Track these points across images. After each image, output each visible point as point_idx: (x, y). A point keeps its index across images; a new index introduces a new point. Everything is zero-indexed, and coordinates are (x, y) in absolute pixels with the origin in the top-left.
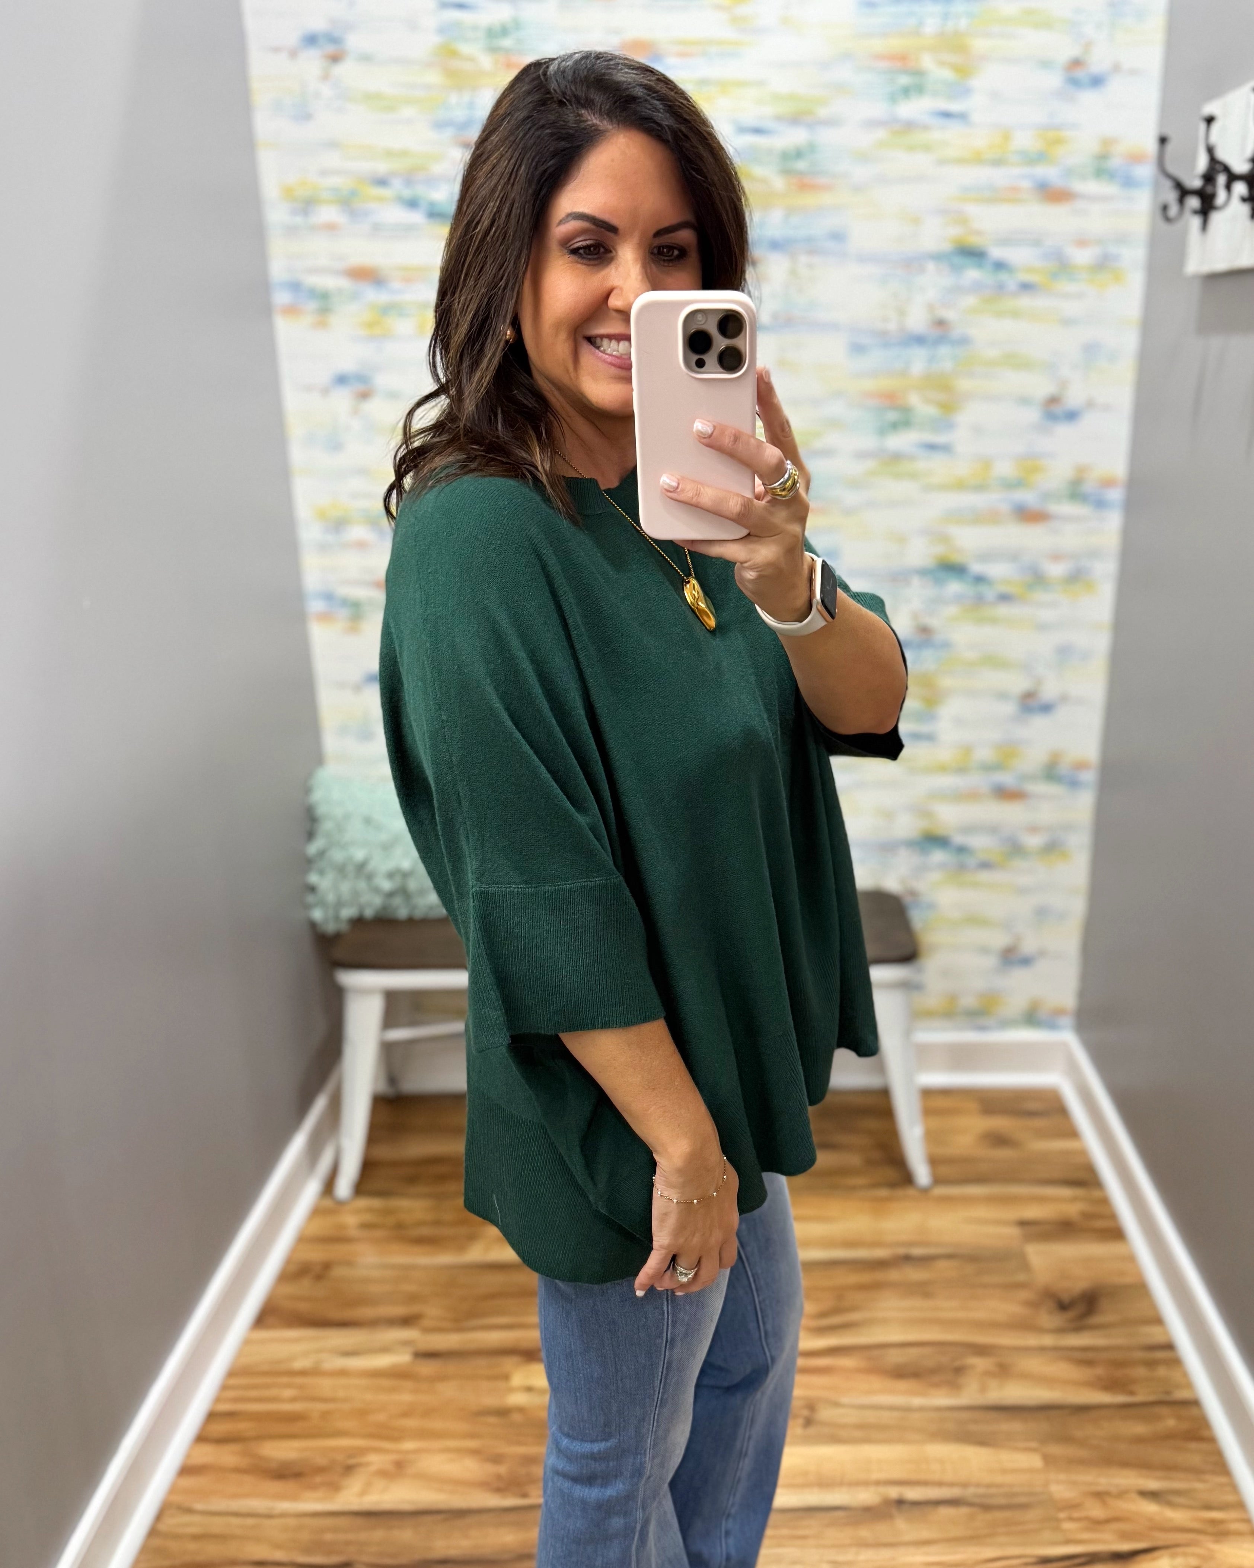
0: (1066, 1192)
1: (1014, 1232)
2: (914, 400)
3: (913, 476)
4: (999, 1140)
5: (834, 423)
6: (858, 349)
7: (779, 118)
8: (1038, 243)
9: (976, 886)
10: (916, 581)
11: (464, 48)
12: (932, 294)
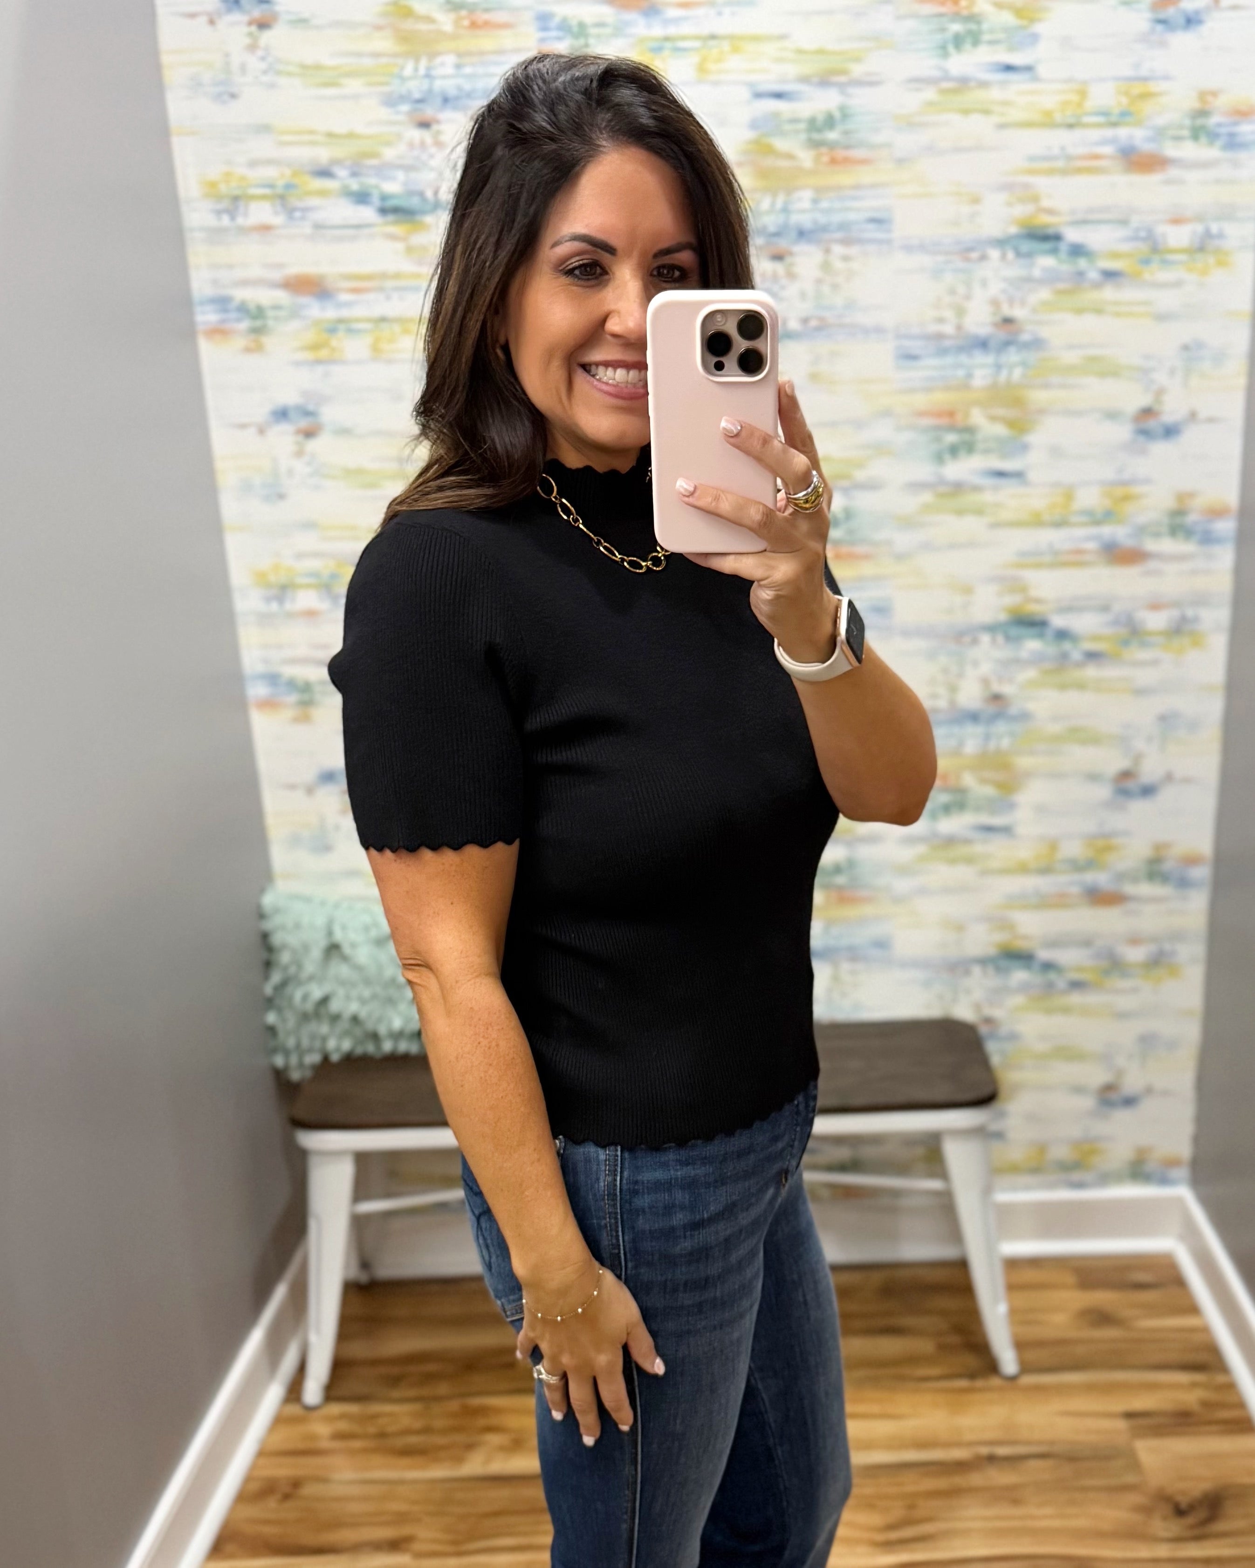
0: (1183, 1378)
1: (1120, 1425)
2: (977, 417)
3: (978, 511)
4: (1099, 1318)
5: (881, 450)
6: (908, 357)
7: (805, 79)
8: (1123, 222)
9: (1066, 1010)
10: (985, 638)
11: (420, 8)
12: (995, 288)
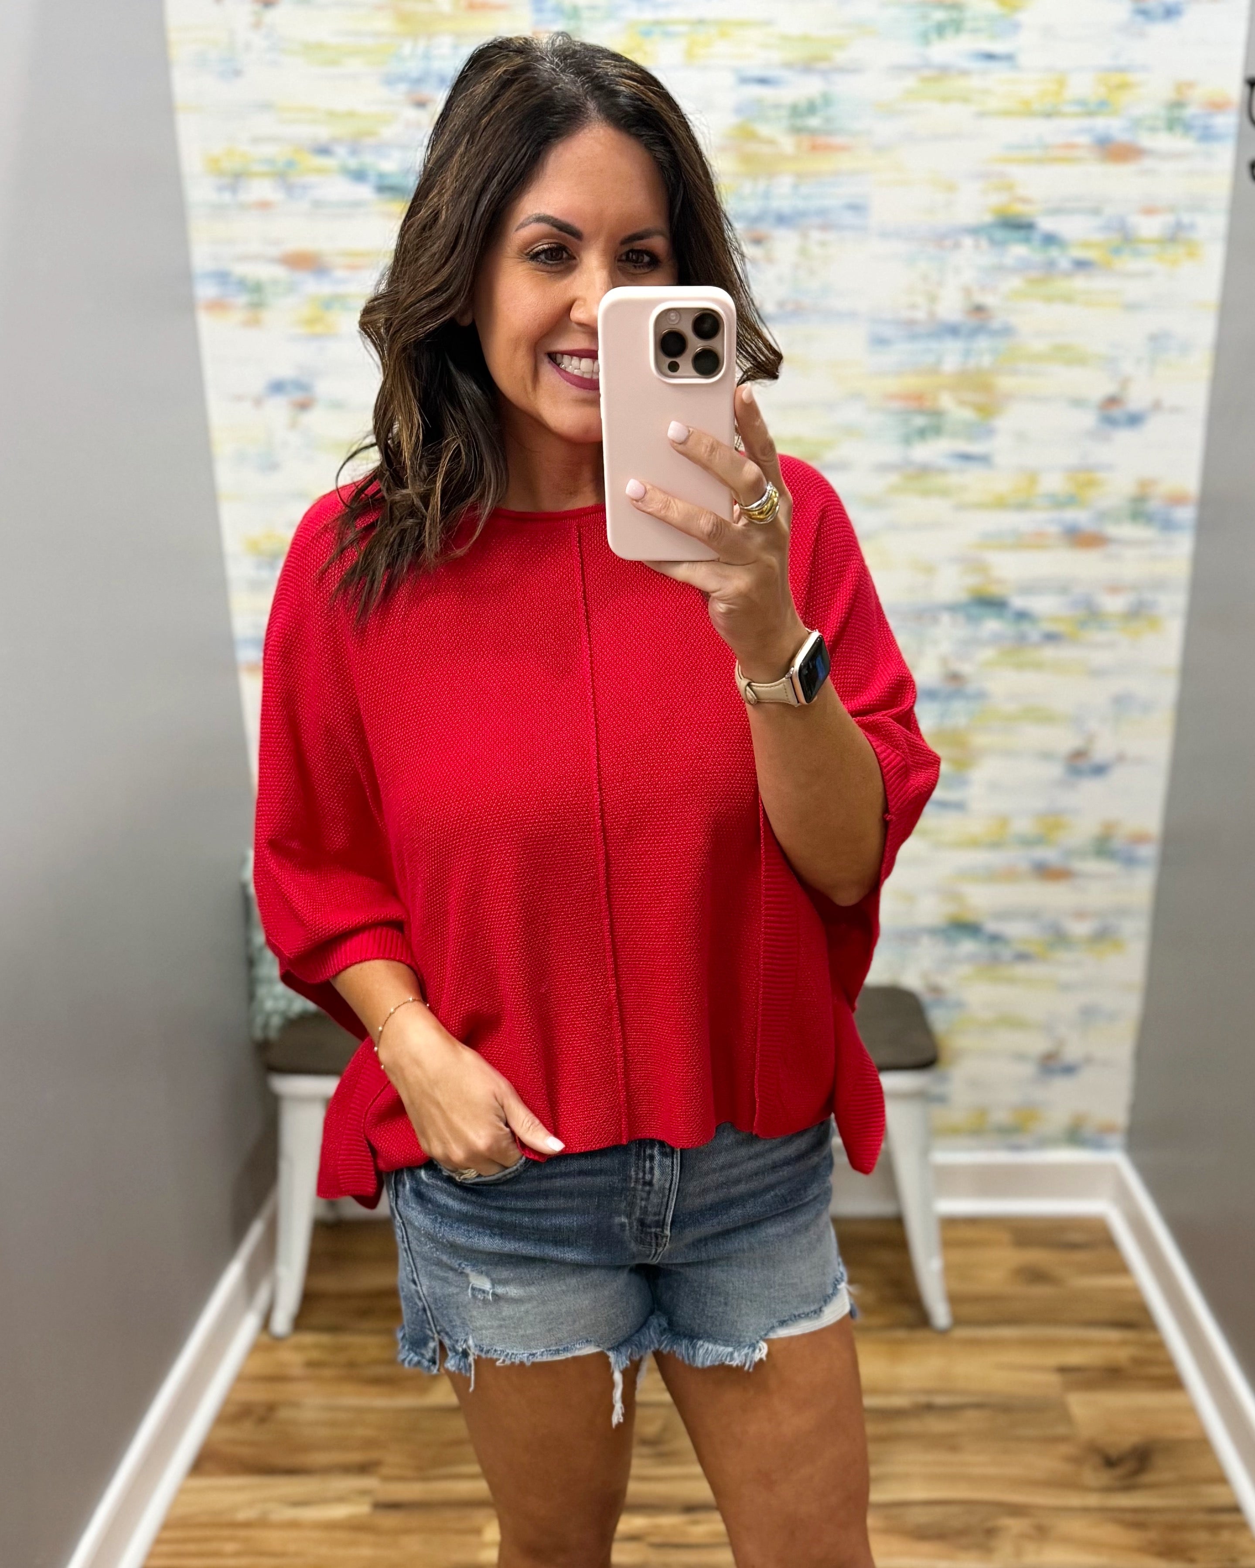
0: (1113, 1335)
1: (1054, 1379)
2: (946, 401)
3: (944, 493)
4: (1034, 1275)
5: (851, 431)
6: (880, 342)
7: (788, 66)
8: (1096, 211)
9: (1012, 980)
10: (946, 618)
12: (968, 276)
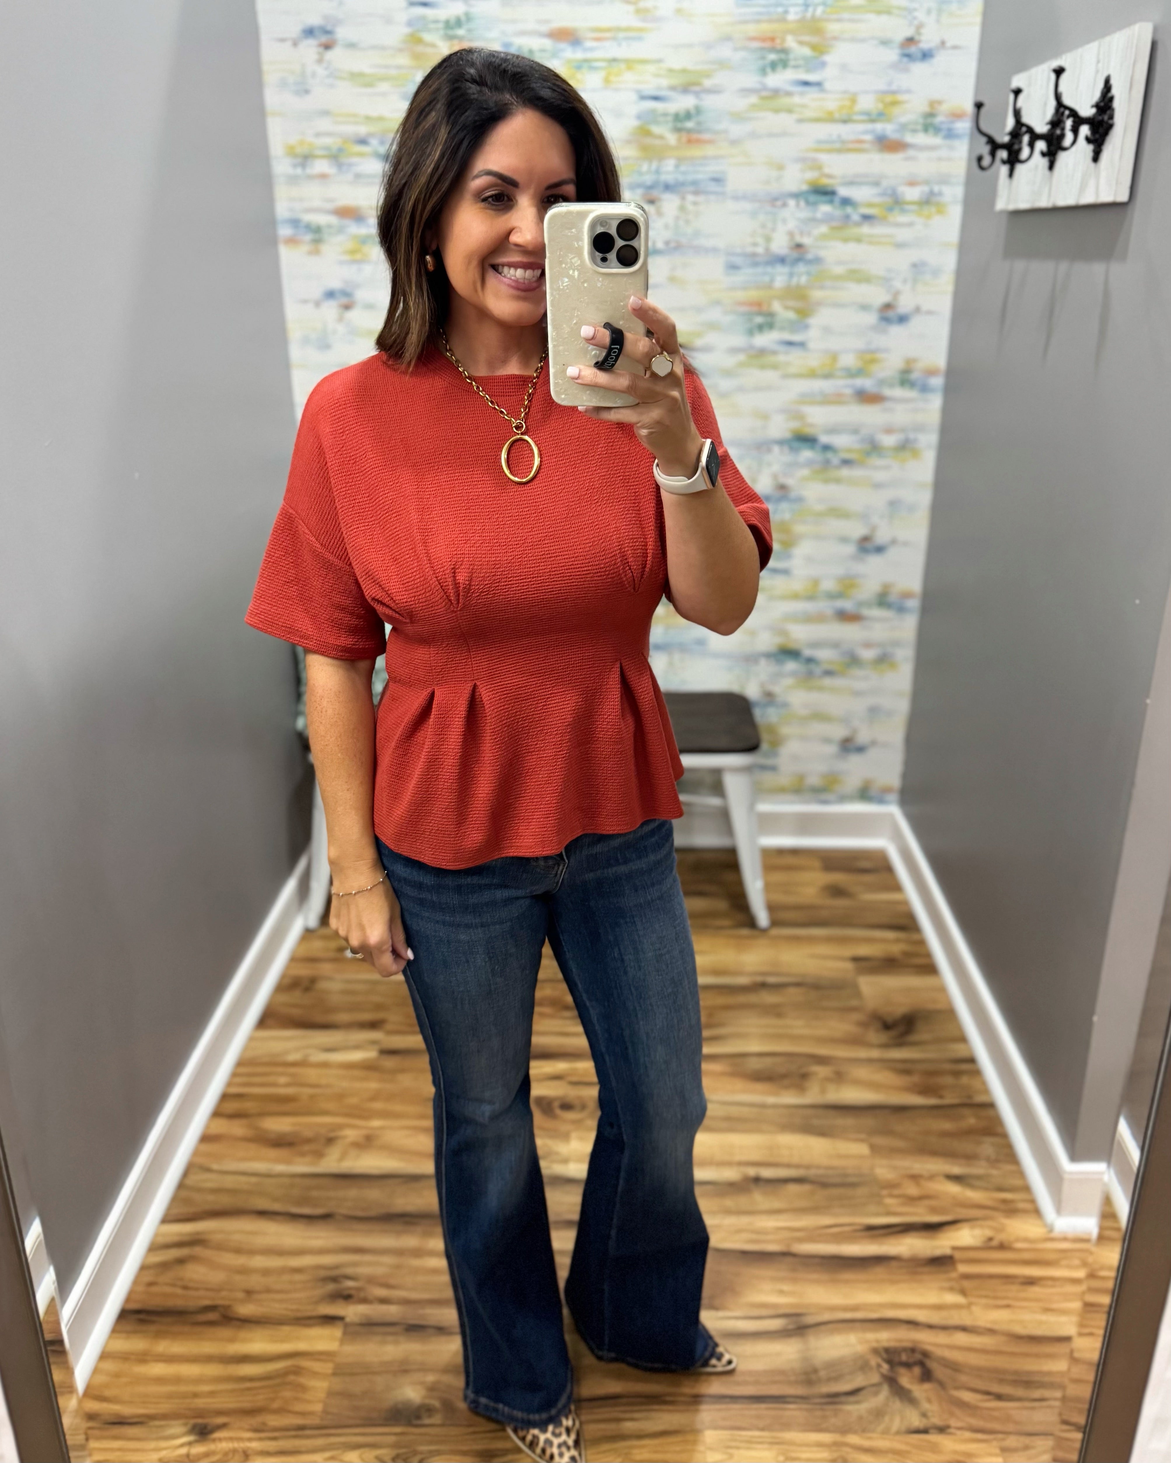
0: (890, 935)
1: (849, 966)
2: (777, 307)
3: (775, 367)
4: (836, 891)
5: (713, 326)
6: (733, 267)
7: (673, 88)
8: (877, 184)
9: (821, 689)
10: (776, 449)
11: (427, 37)
12: (792, 225)
